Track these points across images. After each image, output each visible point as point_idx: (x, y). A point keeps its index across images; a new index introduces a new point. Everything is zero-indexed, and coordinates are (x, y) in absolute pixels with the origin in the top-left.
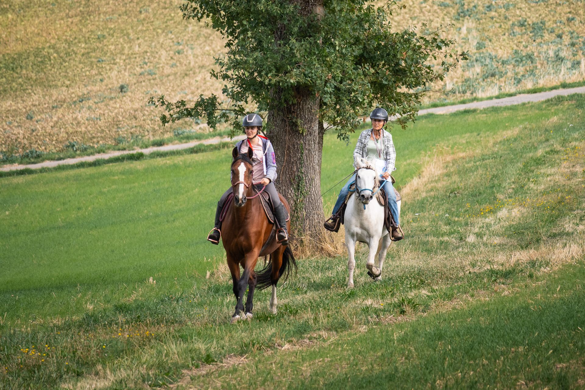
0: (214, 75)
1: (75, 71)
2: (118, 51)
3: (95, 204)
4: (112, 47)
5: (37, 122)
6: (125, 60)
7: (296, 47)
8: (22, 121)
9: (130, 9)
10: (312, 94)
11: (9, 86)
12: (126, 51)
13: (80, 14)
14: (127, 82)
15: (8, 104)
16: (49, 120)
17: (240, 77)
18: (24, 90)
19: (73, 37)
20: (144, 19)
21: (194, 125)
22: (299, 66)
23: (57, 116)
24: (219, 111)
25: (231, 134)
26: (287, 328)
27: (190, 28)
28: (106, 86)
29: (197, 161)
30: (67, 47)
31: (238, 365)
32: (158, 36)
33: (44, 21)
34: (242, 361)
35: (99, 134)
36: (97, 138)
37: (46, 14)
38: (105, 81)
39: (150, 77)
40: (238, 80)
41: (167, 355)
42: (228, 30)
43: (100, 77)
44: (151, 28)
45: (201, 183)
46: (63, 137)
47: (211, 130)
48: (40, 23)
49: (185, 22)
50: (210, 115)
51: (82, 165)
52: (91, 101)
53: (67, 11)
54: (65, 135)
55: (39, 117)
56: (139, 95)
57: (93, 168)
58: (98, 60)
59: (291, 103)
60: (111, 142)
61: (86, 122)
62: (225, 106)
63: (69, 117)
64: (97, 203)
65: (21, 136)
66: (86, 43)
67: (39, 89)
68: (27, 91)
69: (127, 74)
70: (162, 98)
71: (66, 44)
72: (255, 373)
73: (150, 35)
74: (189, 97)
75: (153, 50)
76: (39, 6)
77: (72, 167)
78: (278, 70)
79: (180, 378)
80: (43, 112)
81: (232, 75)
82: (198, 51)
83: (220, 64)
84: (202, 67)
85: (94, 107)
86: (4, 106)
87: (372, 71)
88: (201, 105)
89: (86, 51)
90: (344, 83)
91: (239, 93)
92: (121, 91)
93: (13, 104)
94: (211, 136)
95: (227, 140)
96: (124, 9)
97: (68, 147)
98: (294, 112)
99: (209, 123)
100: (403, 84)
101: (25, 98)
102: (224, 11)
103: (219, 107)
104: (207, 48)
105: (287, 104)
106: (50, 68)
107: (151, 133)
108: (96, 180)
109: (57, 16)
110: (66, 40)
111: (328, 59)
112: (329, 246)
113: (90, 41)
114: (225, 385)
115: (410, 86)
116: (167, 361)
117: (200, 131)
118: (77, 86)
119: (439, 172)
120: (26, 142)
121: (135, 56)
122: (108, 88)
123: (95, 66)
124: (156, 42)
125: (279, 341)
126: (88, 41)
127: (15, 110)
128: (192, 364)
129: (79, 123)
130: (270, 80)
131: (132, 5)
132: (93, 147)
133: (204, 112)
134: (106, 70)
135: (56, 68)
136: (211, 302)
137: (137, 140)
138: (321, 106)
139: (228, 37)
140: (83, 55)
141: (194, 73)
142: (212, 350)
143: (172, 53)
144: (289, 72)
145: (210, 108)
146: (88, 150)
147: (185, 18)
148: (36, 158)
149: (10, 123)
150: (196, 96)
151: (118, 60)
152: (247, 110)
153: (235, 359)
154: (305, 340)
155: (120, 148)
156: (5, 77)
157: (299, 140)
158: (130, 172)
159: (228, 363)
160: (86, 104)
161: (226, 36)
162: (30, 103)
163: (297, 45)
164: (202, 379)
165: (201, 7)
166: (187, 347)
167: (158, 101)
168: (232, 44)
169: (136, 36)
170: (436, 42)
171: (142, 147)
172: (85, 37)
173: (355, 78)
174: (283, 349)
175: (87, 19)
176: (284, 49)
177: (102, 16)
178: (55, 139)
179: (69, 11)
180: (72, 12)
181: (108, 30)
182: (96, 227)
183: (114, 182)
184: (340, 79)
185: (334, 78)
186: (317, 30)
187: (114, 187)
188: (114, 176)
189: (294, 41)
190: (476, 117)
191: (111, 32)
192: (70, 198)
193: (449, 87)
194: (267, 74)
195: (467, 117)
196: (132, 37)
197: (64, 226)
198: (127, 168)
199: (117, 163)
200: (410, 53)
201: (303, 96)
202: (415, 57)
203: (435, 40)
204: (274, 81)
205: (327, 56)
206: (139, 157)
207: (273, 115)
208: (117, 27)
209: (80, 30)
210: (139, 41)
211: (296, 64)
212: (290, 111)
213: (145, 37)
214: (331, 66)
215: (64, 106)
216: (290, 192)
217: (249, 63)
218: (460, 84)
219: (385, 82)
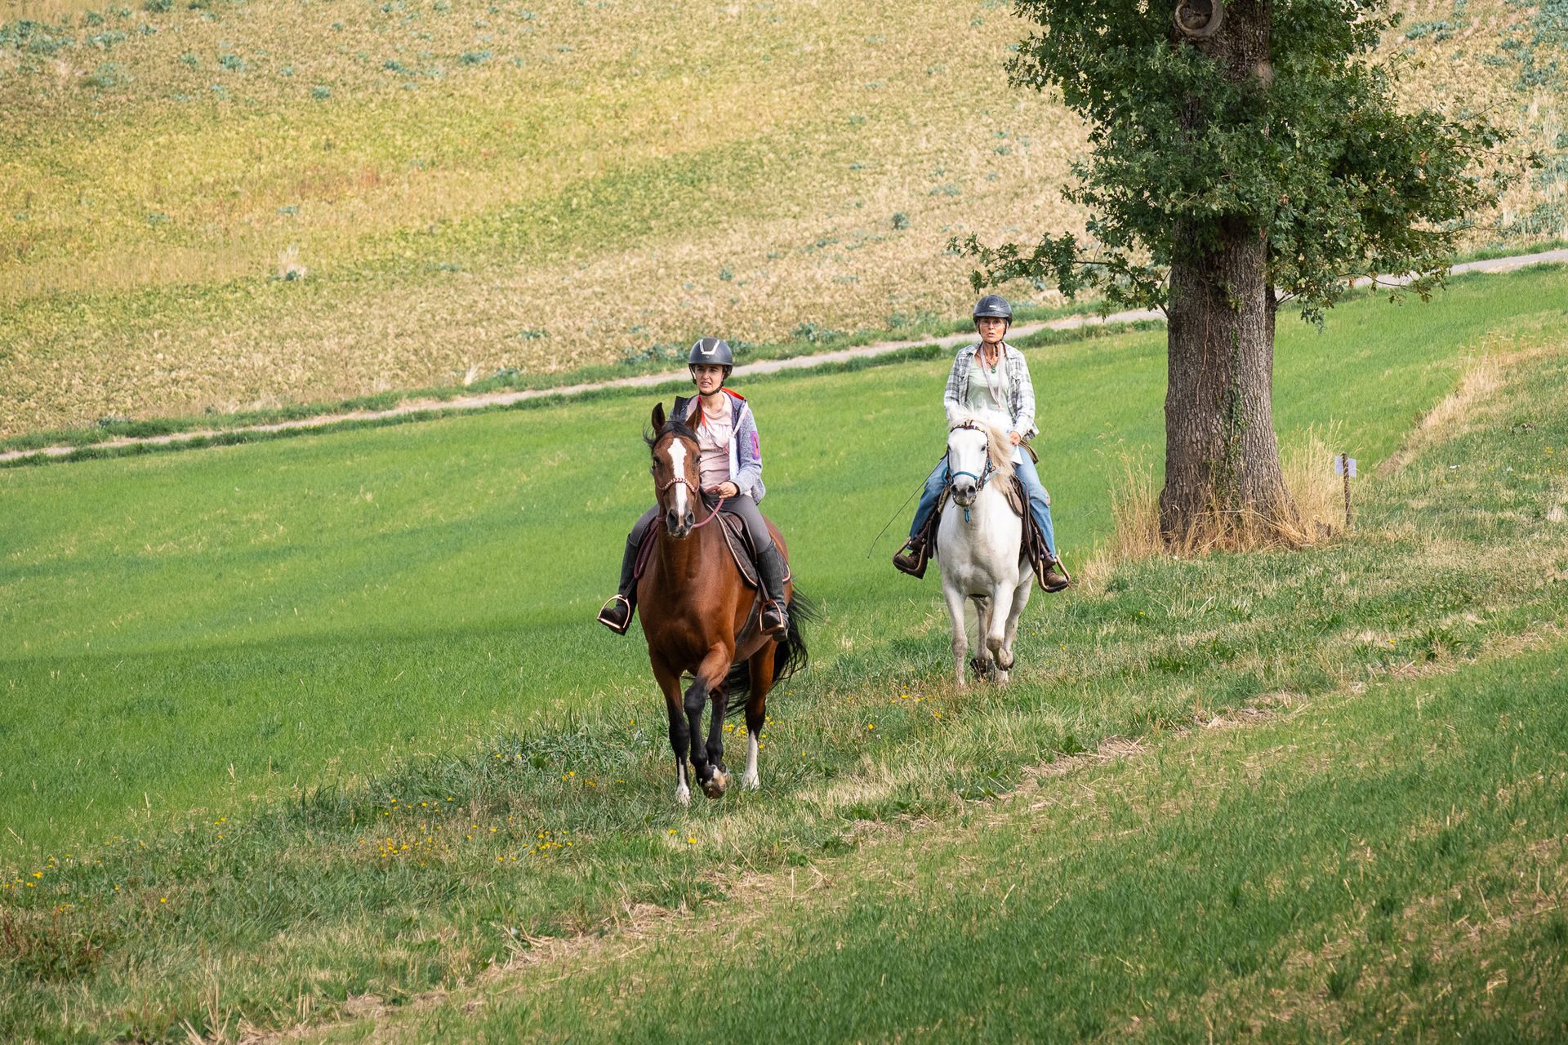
0: (1069, 196)
1: (810, 187)
2: (889, 149)
3: (852, 445)
4: (878, 141)
5: (740, 284)
6: (901, 167)
7: (1220, 143)
8: (711, 284)
9: (910, 67)
10: (1253, 233)
11: (686, 216)
12: (903, 150)
13: (817, 76)
14: (907, 208)
15: (686, 250)
16: (763, 281)
17: (1118, 200)
18: (714, 223)
19: (804, 121)
20: (936, 88)
21: (1032, 293)
22: (1228, 178)
23: (777, 273)
24: (1078, 265)
25: (1104, 311)
26: (1216, 687)
27: (1023, 105)
28: (868, 215)
29: (1039, 363)
30: (792, 139)
31: (1125, 758)
32: (962, 119)
33: (749, 89)
34: (1134, 749)
35: (856, 309)
36: (854, 316)
37: (753, 77)
38: (866, 206)
39: (949, 199)
40: (1113, 206)
41: (993, 737)
42: (1093, 108)
43: (857, 199)
44: (950, 105)
45: (1049, 405)
46: (789, 315)
47: (1066, 300)
48: (741, 94)
49: (1012, 93)
50: (1064, 272)
51: (825, 369)
52: (839, 245)
53: (793, 71)
54: (792, 310)
55: (744, 276)
56: (930, 234)
57: (847, 374)
58: (851, 165)
59: (1213, 249)
60: (878, 326)
61: (833, 286)
62: (1090, 255)
63: (799, 276)
64: (856, 444)
65: (711, 313)
66: (829, 133)
67: (743, 222)
68: (721, 226)
69: (905, 193)
70: (973, 239)
71: (791, 134)
72: (1158, 772)
73: (948, 119)
74: (1023, 238)
75: (954, 146)
76: (741, 62)
77: (808, 373)
78: (1188, 186)
79: (1019, 782)
80: (749, 266)
81: (1103, 195)
82: (1038, 149)
83: (1080, 173)
84: (1045, 180)
85: (845, 257)
86: (677, 254)
87: (1364, 188)
88: (1045, 254)
89: (830, 148)
90: (1312, 212)
91: (1116, 230)
92: (896, 226)
93: (695, 249)
94: (1065, 314)
95: (1095, 320)
96: (898, 68)
97: (799, 333)
98: (1219, 268)
99: (1061, 288)
100: (1422, 215)
101: (716, 239)
102: (1086, 71)
103: (1080, 258)
104: (1055, 144)
105: (1207, 251)
106: (761, 180)
107: (953, 308)
108: (852, 398)
109: (774, 80)
110: (791, 128)
111: (1281, 165)
112: (1290, 527)
113: (836, 128)
114: (1104, 795)
115: (1434, 218)
116: (993, 748)
117: (1044, 303)
118: (813, 216)
119: (1494, 386)
120: (720, 323)
121: (920, 158)
122: (870, 219)
123: (846, 177)
124: (959, 131)
125: (1201, 711)
126: (831, 129)
127: (698, 263)
128: (1041, 756)
129: (818, 287)
130: (1174, 206)
131: (912, 59)
132: (845, 335)
133: (1052, 267)
134: (867, 185)
135: (774, 180)
136: (1072, 635)
137: (927, 320)
138: (1269, 257)
139: (1093, 122)
140: (823, 156)
141: (1031, 192)
142: (1078, 728)
143: (988, 151)
144: (1209, 189)
145: (1063, 259)
146: (837, 340)
147: (1013, 86)
148: (739, 354)
149: (690, 287)
150: (1035, 235)
151: (888, 167)
152: (1132, 264)
153: (1120, 745)
154: (1250, 710)
155: (897, 336)
156: (678, 198)
157: (1231, 323)
158: (916, 383)
159: (1106, 753)
160: (831, 250)
161: (1089, 120)
162: (726, 250)
163: (1223, 137)
164: (1059, 783)
165: (1043, 64)
166: (1031, 722)
167: (966, 245)
168: (1101, 136)
169: (922, 119)
170: (1483, 133)
171: (936, 335)
172: (826, 121)
173: (1332, 203)
174: (1209, 726)
175: (831, 88)
176: (1197, 144)
177: (857, 81)
178: (774, 318)
179: (797, 71)
180: (802, 74)
181: (868, 108)
182: (854, 490)
183: (886, 402)
184: (1303, 204)
185: (1292, 201)
186: (1260, 108)
187: (886, 411)
188: (885, 390)
189: (1217, 130)
190: (1561, 278)
191: (876, 111)
192: (805, 433)
193: (1508, 221)
194: (1167, 194)
195: (1542, 278)
196: (914, 122)
197: (794, 488)
198: (910, 374)
199: (891, 366)
200: (1434, 153)
201: (1236, 237)
202: (1443, 162)
203: (1480, 129)
204: (1181, 206)
205: (1278, 160)
206: (933, 353)
207: (1180, 274)
208: (885, 103)
209: (818, 107)
210: (928, 130)
211: (1222, 175)
212: (1211, 267)
213: (939, 121)
214: (1287, 178)
215: (790, 255)
216: (1215, 422)
217: (1134, 172)
218: (1528, 214)
219: (1388, 211)
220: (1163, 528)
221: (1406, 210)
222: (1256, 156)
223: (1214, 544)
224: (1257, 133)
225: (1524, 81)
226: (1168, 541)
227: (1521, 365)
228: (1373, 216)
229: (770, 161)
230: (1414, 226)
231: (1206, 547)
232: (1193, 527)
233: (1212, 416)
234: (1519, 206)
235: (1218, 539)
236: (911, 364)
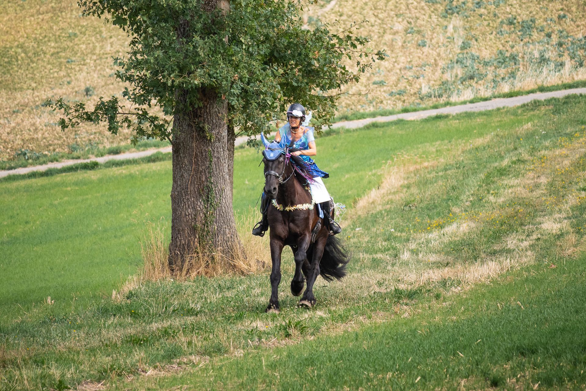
1: (43, 73)
2: (89, 51)
3: (44, 218)
4: (83, 47)
6: (95, 61)
12: (97, 51)
13: (52, 9)
14: (95, 85)
16: (7, 125)
17: (142, 78)
19: (43, 35)
22: (204, 66)
23: (16, 121)
24: (120, 115)
28: (73, 88)
29: (154, 171)
30: (36, 46)
33: (13, 17)
35: (56, 142)
36: (54, 145)
37: (16, 10)
38: (73, 83)
40: (140, 82)
43: (69, 79)
46: (18, 144)
48: (9, 20)
50: (111, 120)
51: (33, 175)
53: (38, 7)
54: (20, 142)
57: (45, 178)
58: (67, 60)
59: (196, 106)
60: (66, 150)
61: (44, 128)
63: (27, 123)
64: (46, 217)
66: (56, 42)
69: (96, 75)
71: (35, 42)
77: (23, 177)
78: (181, 70)
83: (120, 64)
87: (281, 71)
88: (101, 109)
89: (56, 51)
90: (252, 84)
91: (141, 95)
92: (87, 94)
97: (20, 155)
98: (200, 116)
100: (317, 86)
105: (193, 107)
106: (16, 69)
108: (47, 191)
109: (27, 12)
110: (35, 39)
111: (234, 58)
113: (60, 40)
115: (323, 88)
118: (43, 89)
122: (74, 90)
123: (64, 67)
126: (58, 40)
129: (36, 129)
130: (173, 81)
132: (47, 156)
133: (105, 116)
134: (75, 71)
135: (23, 69)
140: (52, 55)
142: (69, 376)
144: (193, 72)
145: (111, 112)
146: (41, 159)
151: (88, 61)
153: (91, 385)
155: (75, 156)
157: (208, 148)
158: (84, 183)
167: (56, 104)
169: (109, 34)
170: (351, 40)
171: (97, 156)
172: (55, 35)
173: (263, 79)
174: (147, 375)
175: (59, 16)
176: (187, 47)
177: (74, 12)
178: (10, 146)
179: (40, 7)
180: (43, 9)
181: (80, 28)
182: (41, 243)
183: (66, 194)
184: (247, 80)
185: (241, 79)
186: (222, 27)
187: (66, 198)
188: (66, 187)
189: (198, 38)
190: (448, 123)
191: (84, 30)
192: (19, 211)
193: (425, 90)
194: (169, 75)
195: (438, 123)
196: (105, 36)
197: (8, 242)
198: (80, 178)
199: (71, 173)
200: (323, 52)
201: (210, 99)
202: (327, 56)
203: (349, 38)
204: (177, 82)
205: (233, 55)
206: (94, 166)
207: (179, 120)
208: (89, 25)
209: (51, 28)
210: (112, 40)
211: (200, 64)
212: (196, 115)
213: (118, 35)
214: (238, 66)
215: (25, 111)
216: (199, 204)
217: (150, 62)
218: (436, 87)
219: (295, 84)
220: (170, 263)
221: (307, 83)
222: (220, 53)
223: (198, 273)
224: (221, 40)
225: (447, 12)
226: (173, 270)
227: (417, 171)
228: (289, 87)
229: (22, 58)
230: (313, 92)
231: (194, 274)
232: (187, 263)
233: (197, 200)
234: (432, 82)
235: (200, 269)
236: (81, 172)
